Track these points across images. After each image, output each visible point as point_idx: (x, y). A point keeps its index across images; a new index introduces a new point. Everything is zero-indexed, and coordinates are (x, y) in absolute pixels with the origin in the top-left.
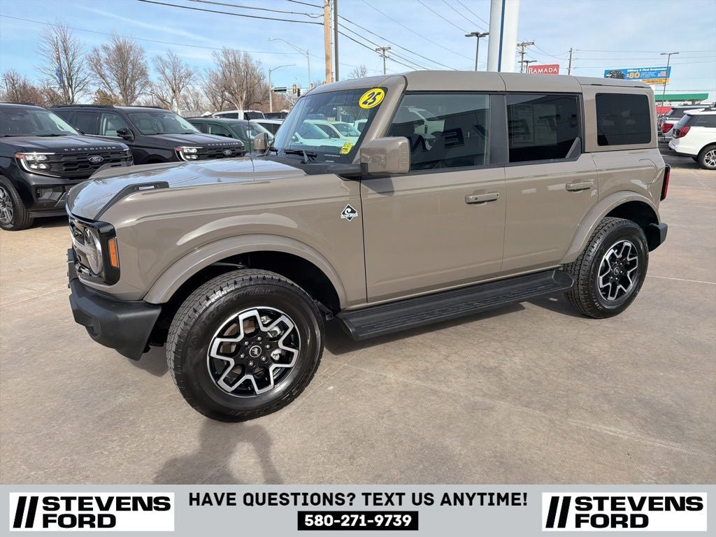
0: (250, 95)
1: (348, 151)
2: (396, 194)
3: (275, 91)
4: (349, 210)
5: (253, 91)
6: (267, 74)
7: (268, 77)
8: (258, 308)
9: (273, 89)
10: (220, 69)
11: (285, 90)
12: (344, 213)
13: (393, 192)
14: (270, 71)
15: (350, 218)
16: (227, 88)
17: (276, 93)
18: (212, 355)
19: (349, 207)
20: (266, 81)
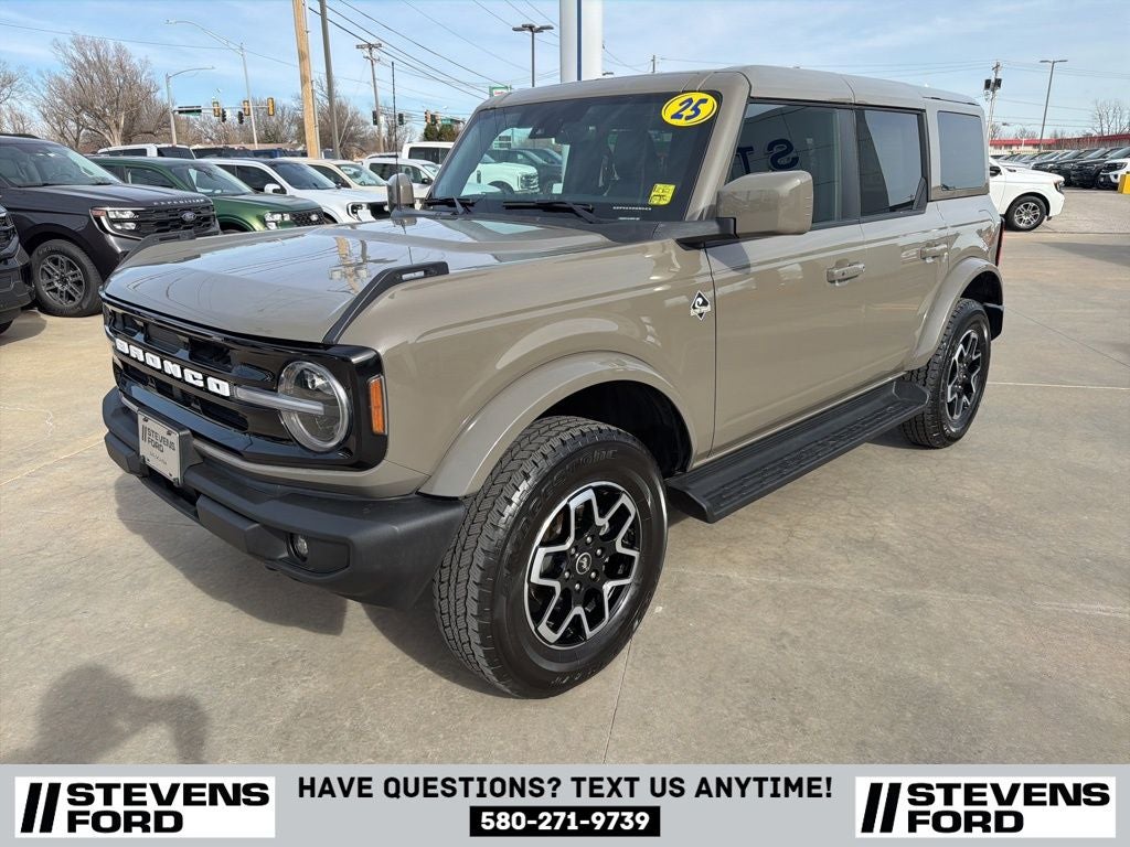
0: (132, 119)
1: (669, 199)
2: (753, 269)
3: (180, 112)
4: (700, 300)
5: (137, 112)
6: (161, 82)
7: (165, 90)
8: (594, 484)
9: (176, 108)
10: (71, 71)
11: (200, 111)
12: (694, 308)
13: (748, 266)
14: (168, 78)
15: (701, 315)
16: (86, 106)
17: (183, 115)
18: (532, 580)
19: (700, 296)
20: (161, 97)
